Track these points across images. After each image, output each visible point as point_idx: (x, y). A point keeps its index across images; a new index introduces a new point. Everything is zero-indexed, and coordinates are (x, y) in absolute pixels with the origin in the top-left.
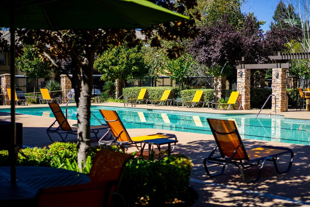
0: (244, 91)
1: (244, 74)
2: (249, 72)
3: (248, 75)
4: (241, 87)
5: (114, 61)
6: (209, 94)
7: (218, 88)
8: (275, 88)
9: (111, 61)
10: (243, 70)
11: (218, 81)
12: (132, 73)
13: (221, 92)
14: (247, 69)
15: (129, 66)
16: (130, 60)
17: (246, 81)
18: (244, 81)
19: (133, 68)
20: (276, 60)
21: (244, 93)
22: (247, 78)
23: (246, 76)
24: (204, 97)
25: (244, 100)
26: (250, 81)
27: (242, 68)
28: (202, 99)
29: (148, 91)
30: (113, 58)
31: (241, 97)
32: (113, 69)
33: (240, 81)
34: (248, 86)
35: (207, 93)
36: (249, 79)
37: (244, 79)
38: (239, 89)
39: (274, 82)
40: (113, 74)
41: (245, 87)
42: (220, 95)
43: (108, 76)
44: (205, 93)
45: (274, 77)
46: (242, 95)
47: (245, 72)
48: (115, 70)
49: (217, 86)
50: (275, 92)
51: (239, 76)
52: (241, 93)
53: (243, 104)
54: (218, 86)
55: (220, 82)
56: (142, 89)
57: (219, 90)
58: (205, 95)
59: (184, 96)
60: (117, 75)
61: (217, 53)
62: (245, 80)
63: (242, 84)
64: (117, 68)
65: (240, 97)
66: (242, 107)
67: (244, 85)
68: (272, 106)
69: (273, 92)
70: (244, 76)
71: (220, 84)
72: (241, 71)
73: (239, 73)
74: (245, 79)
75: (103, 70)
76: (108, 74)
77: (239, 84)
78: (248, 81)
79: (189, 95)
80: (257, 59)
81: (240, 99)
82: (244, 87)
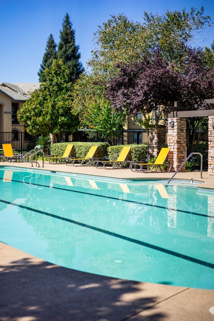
0: (176, 147)
1: (175, 124)
2: (184, 121)
3: (182, 126)
4: (172, 142)
5: (36, 111)
6: (138, 151)
7: (154, 143)
8: (212, 143)
9: (34, 111)
10: (175, 120)
11: (154, 135)
12: (60, 125)
13: (158, 149)
14: (180, 118)
15: (55, 116)
16: (56, 110)
17: (180, 134)
18: (176, 134)
19: (60, 119)
20: (210, 104)
21: (176, 150)
22: (180, 130)
23: (178, 127)
24: (132, 155)
25: (176, 159)
26: (185, 134)
27: (174, 117)
28: (129, 157)
29: (75, 147)
30: (36, 108)
31: (173, 155)
32: (36, 121)
33: (171, 134)
34: (182, 140)
35: (136, 150)
36: (185, 131)
37: (176, 131)
38: (171, 144)
39: (211, 135)
40: (38, 127)
41: (178, 142)
42: (156, 153)
43: (32, 129)
44: (133, 150)
45: (211, 127)
46: (174, 152)
47: (177, 122)
48: (38, 122)
49: (152, 140)
50: (212, 148)
51: (170, 127)
52: (172, 150)
53: (175, 164)
54: (154, 141)
55: (156, 136)
56: (69, 145)
57: (155, 145)
58: (133, 153)
59: (111, 153)
60: (42, 128)
61: (140, 97)
62: (178, 133)
63: (173, 138)
64: (41, 119)
65: (171, 155)
66: (174, 169)
67: (175, 139)
68: (209, 167)
69: (209, 148)
70: (176, 128)
71: (156, 138)
72: (173, 121)
73: (170, 123)
74: (178, 131)
75: (27, 122)
76: (32, 127)
77: (171, 137)
78: (183, 134)
79: (116, 152)
80: (197, 104)
81: (171, 157)
82: (176, 142)
